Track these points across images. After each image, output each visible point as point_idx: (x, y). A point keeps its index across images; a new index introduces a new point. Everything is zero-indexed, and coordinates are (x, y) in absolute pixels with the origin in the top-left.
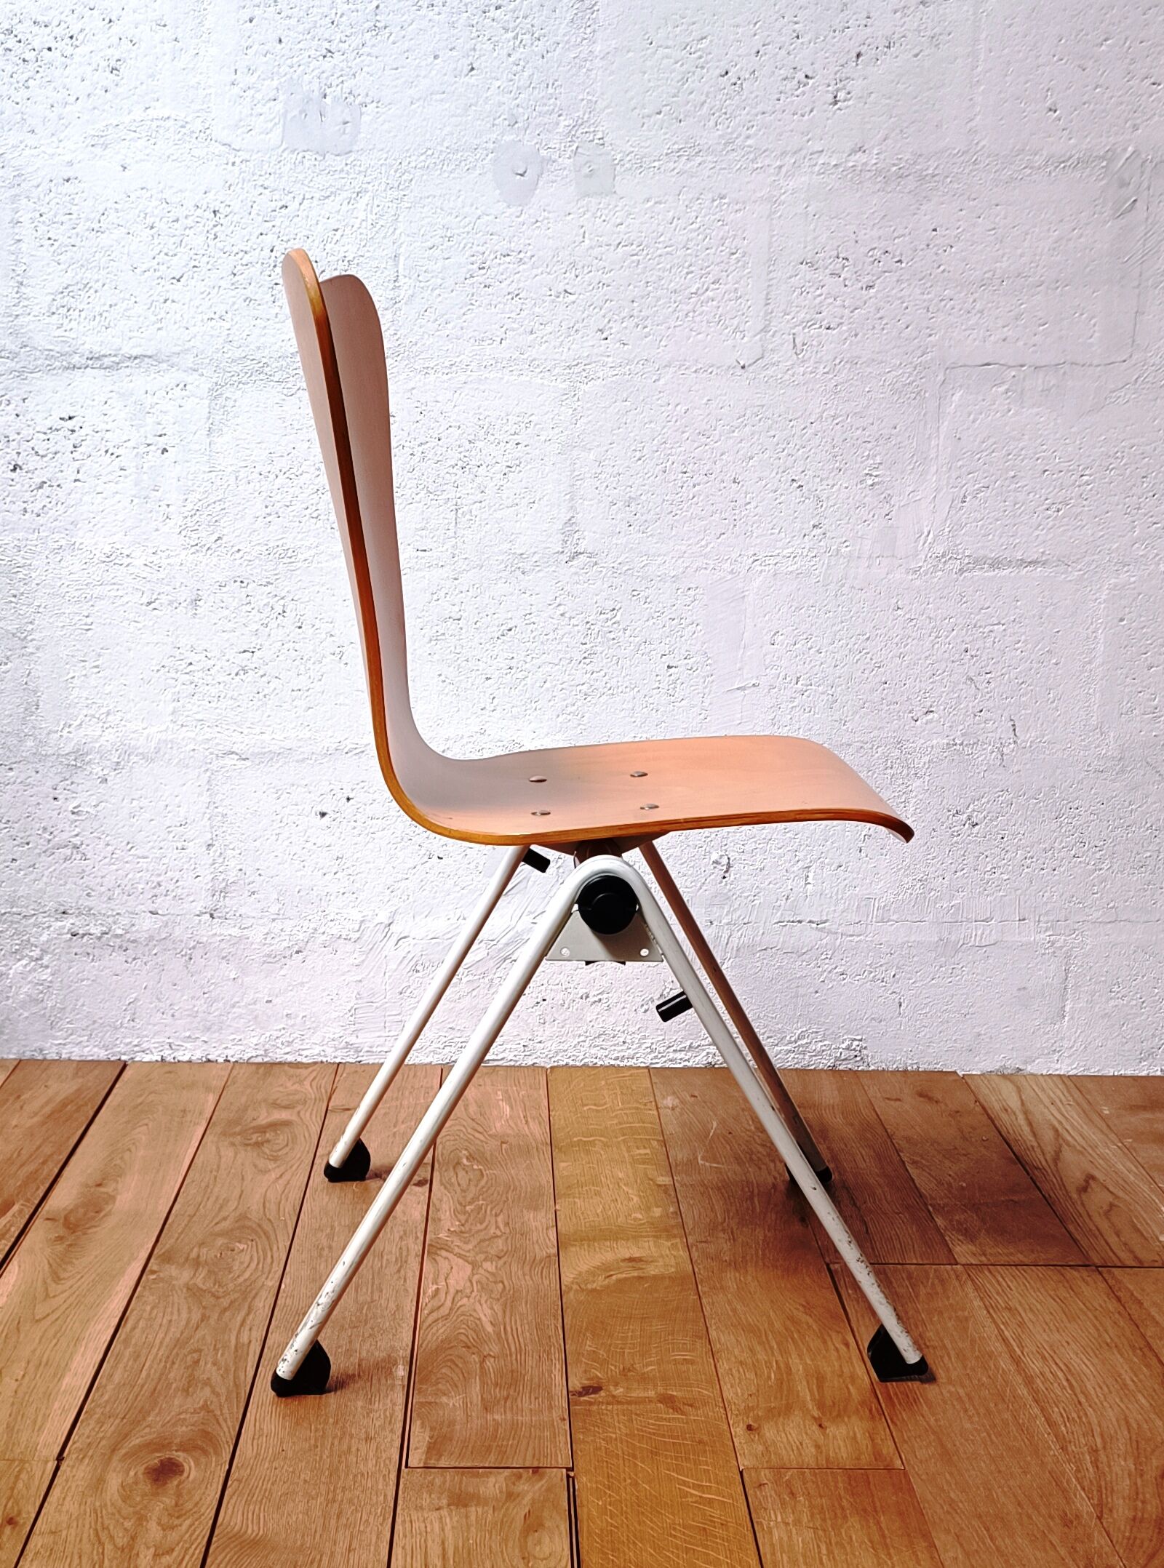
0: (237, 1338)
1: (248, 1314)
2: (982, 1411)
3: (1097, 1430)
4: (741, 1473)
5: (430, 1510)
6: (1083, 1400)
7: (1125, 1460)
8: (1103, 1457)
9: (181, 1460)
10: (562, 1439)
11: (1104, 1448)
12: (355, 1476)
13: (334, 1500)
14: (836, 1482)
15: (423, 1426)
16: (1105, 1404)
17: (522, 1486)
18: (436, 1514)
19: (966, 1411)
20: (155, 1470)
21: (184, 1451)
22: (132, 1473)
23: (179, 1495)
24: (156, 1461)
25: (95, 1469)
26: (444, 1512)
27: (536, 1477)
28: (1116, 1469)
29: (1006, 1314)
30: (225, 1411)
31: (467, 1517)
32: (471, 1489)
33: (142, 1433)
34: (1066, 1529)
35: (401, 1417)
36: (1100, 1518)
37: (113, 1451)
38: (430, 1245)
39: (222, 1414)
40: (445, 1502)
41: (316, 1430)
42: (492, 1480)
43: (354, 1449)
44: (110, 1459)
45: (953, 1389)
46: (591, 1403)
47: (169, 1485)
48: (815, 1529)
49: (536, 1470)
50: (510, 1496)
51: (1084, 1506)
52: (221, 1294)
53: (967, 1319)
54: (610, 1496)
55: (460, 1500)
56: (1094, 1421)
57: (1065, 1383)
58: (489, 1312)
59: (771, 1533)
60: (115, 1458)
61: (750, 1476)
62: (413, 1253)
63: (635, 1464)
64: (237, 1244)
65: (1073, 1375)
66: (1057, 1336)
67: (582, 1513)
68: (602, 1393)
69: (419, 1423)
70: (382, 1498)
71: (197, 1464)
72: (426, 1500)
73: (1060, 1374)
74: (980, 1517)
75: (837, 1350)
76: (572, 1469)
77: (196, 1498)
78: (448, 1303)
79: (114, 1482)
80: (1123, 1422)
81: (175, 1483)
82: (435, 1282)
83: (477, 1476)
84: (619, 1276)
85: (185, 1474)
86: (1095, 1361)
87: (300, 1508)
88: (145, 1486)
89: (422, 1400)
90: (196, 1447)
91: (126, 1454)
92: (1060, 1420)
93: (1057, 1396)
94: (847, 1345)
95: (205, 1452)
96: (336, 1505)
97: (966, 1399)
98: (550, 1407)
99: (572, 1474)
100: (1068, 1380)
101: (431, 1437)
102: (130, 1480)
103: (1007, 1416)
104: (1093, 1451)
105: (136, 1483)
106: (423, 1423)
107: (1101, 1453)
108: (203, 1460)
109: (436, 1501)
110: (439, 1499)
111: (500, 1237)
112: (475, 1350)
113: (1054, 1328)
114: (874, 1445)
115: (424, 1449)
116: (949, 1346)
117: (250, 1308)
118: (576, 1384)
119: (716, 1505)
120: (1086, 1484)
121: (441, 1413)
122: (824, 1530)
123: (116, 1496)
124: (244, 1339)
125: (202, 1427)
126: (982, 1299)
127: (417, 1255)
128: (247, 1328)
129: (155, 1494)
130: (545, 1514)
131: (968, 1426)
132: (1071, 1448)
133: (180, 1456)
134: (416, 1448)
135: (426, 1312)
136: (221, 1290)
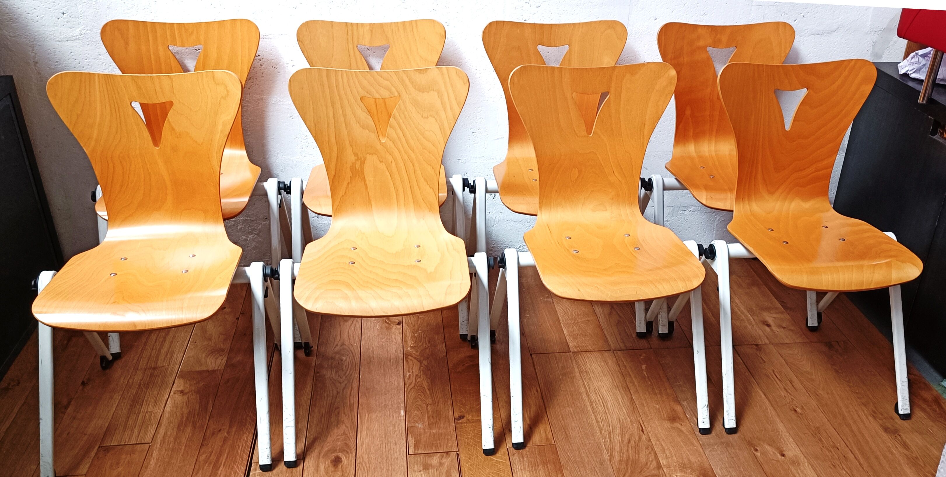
0: (350, 402)
1: (351, 391)
2: (578, 418)
3: (610, 423)
4: (508, 449)
5: (418, 472)
6: (607, 412)
7: (618, 436)
8: (612, 436)
9: (341, 456)
10: (454, 439)
11: (613, 431)
12: (394, 459)
13: (389, 470)
14: (535, 451)
15: (412, 437)
16: (614, 413)
17: (444, 460)
18: (419, 473)
19: (573, 418)
20: (334, 461)
21: (341, 452)
22: (327, 463)
23: (342, 471)
24: (333, 457)
25: (315, 462)
26: (422, 472)
27: (448, 456)
28: (616, 440)
29: (585, 374)
30: (351, 434)
31: (429, 474)
32: (429, 462)
33: (327, 446)
34: (601, 466)
35: (405, 433)
36: (610, 461)
37: (320, 454)
38: (405, 354)
39: (350, 436)
40: (422, 468)
41: (380, 441)
42: (435, 458)
43: (392, 448)
44: (319, 457)
45: (569, 409)
46: (462, 423)
47: (339, 467)
48: (530, 471)
49: (447, 452)
50: (441, 464)
51: (606, 457)
52: (341, 382)
53: (573, 377)
54: (470, 462)
55: (426, 467)
56: (610, 420)
57: (602, 404)
58: (427, 384)
59: (517, 474)
60: (321, 457)
61: (510, 451)
62: (400, 359)
63: (477, 449)
64: (343, 357)
65: (604, 400)
66: (600, 383)
67: (462, 469)
68: (465, 419)
69: (410, 435)
70: (403, 468)
71: (346, 457)
72: (416, 468)
73: (601, 400)
74: (576, 463)
75: (535, 394)
76: (458, 451)
77: (348, 472)
78: (414, 381)
79: (322, 467)
80: (618, 420)
81: (341, 466)
82: (409, 371)
83: (430, 457)
84: (467, 365)
85: (343, 462)
86: (611, 393)
87: (379, 474)
88: (332, 469)
89: (410, 425)
90: (344, 450)
91: (324, 455)
92: (600, 421)
93: (600, 410)
94: (537, 391)
95: (347, 452)
96: (390, 472)
97: (573, 413)
98: (449, 426)
99: (458, 453)
100: (603, 403)
101: (415, 441)
102: (327, 466)
103: (585, 420)
104: (610, 433)
105: (329, 467)
106: (412, 435)
107: (612, 434)
108: (347, 455)
109: (419, 468)
110: (420, 467)
111: (427, 348)
112: (424, 402)
113: (599, 380)
114: (546, 435)
115: (413, 446)
116: (568, 390)
117: (352, 388)
118: (457, 415)
119: (501, 463)
120: (607, 447)
121: (416, 430)
122: (532, 471)
123: (324, 473)
124: (352, 402)
125: (345, 442)
126: (578, 368)
127: (402, 359)
128: (352, 396)
129: (335, 471)
130: (452, 471)
131: (573, 425)
132: (603, 432)
133: (340, 455)
134: (411, 446)
135: (407, 385)
136: (341, 380)
